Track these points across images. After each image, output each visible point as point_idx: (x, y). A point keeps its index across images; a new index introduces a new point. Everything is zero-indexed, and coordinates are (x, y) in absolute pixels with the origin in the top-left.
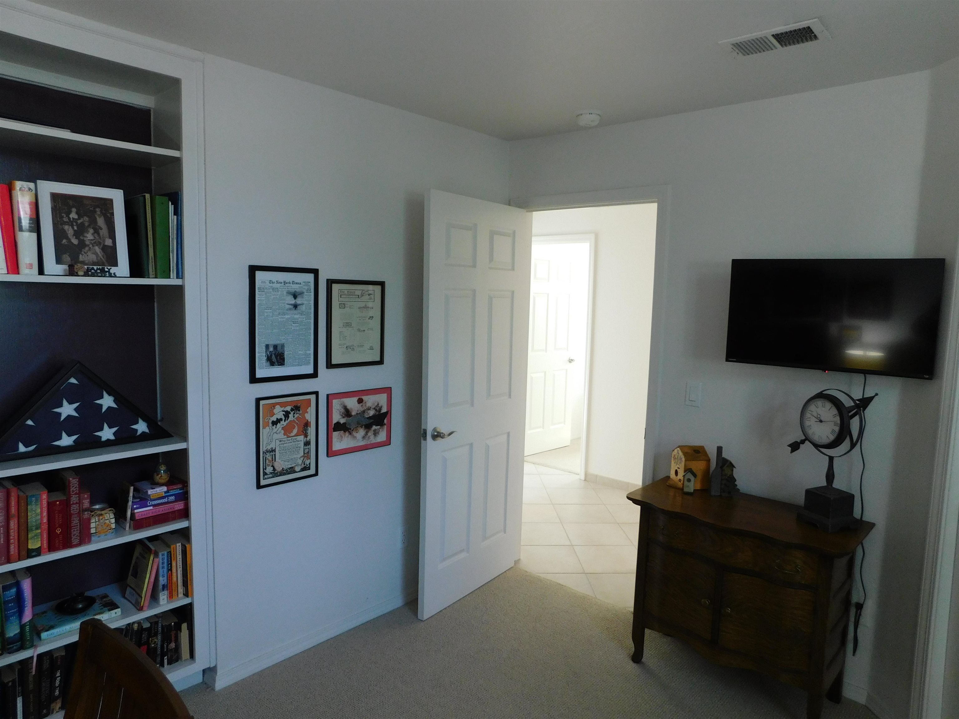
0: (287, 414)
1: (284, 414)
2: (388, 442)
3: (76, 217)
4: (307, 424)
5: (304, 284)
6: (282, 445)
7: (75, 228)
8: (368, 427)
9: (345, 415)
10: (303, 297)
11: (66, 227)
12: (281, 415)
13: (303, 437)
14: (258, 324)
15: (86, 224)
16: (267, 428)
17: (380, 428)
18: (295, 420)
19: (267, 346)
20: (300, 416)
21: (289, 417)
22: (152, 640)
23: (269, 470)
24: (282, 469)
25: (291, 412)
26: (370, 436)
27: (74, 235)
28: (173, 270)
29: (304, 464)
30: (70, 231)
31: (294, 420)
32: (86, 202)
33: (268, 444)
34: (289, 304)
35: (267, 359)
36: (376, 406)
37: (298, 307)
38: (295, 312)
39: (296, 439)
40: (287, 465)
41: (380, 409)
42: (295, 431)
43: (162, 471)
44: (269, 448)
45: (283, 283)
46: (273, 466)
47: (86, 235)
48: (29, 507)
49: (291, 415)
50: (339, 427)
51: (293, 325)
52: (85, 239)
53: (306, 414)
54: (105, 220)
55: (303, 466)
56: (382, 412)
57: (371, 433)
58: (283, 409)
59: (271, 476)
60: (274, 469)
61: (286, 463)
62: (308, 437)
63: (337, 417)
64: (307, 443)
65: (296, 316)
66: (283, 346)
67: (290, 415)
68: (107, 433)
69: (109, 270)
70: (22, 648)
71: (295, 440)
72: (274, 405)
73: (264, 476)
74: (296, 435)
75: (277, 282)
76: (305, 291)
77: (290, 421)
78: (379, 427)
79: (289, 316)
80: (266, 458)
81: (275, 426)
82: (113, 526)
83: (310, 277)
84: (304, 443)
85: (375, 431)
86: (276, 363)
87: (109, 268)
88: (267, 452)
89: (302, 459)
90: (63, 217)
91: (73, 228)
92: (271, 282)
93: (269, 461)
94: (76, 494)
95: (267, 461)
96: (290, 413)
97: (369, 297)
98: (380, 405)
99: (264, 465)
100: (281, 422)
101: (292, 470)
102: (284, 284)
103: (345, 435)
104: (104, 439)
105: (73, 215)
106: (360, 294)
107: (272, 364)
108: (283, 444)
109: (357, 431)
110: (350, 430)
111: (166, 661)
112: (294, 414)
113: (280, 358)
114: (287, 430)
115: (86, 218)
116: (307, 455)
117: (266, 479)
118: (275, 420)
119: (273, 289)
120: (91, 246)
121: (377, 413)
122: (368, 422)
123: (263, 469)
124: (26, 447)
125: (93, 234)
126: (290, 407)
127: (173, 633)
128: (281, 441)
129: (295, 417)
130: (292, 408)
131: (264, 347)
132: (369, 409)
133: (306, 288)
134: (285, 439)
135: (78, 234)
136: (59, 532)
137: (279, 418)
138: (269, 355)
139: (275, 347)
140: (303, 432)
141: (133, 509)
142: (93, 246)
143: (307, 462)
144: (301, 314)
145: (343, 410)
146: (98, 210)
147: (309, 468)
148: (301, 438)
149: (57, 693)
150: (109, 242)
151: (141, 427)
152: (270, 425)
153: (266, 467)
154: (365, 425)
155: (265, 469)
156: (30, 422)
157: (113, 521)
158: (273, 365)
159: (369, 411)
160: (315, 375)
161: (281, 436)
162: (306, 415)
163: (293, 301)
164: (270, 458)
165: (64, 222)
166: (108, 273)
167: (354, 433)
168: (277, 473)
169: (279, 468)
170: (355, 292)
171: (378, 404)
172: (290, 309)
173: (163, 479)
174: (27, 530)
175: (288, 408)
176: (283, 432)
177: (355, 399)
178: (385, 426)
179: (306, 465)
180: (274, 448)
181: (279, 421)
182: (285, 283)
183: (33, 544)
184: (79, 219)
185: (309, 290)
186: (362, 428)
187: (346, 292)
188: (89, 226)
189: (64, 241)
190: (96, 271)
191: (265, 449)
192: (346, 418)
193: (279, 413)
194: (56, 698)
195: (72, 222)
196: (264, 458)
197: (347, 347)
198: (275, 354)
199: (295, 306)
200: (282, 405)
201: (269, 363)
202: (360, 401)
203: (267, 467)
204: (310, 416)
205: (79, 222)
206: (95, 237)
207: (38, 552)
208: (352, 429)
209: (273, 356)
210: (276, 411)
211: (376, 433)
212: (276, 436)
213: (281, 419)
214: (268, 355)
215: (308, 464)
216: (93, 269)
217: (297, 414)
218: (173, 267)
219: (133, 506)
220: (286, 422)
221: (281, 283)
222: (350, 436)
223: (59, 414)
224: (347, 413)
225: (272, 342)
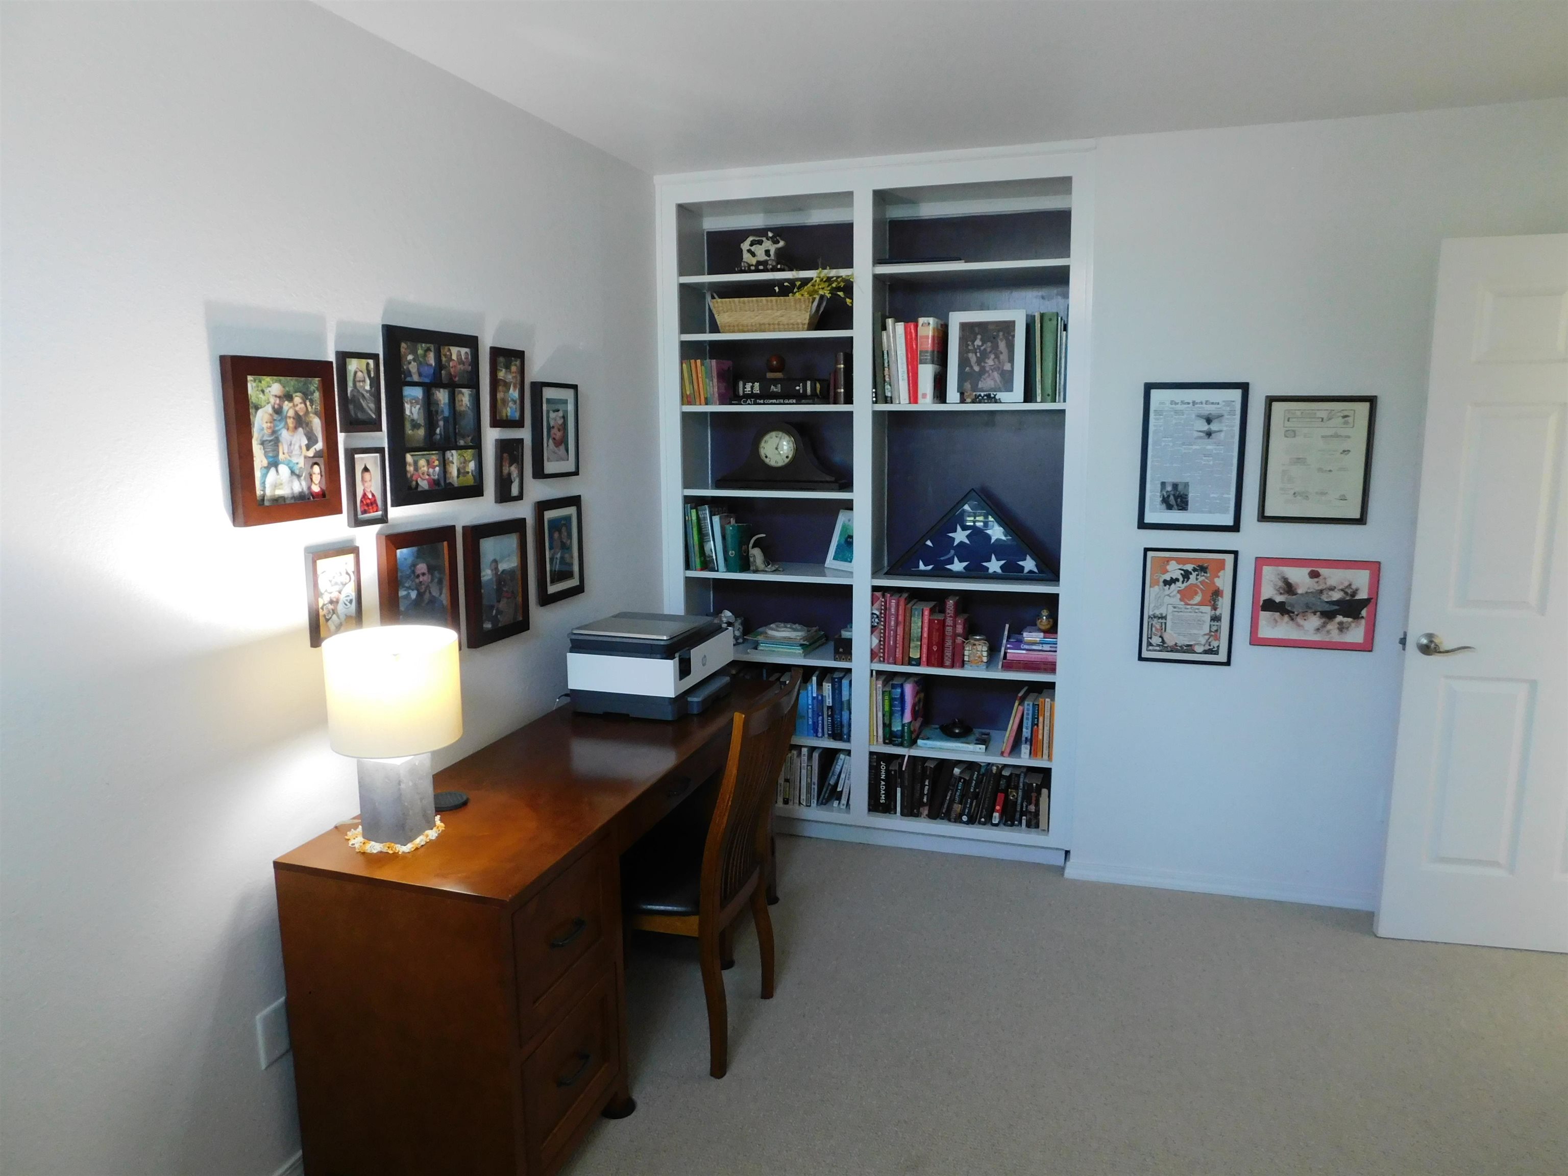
0: (1186, 575)
1: (1181, 574)
2: (1367, 646)
3: (980, 344)
4: (1217, 593)
5: (1224, 403)
6: (1176, 613)
7: (978, 355)
8: (1329, 615)
9: (1284, 590)
10: (1221, 422)
11: (970, 355)
12: (1177, 574)
13: (1209, 608)
14: (1152, 456)
15: (989, 350)
16: (1156, 588)
17: (1352, 622)
18: (1199, 584)
19: (1163, 484)
20: (1207, 580)
21: (1188, 578)
22: (1011, 792)
23: (1156, 640)
24: (1174, 643)
25: (1193, 572)
26: (1331, 630)
27: (976, 362)
28: (1059, 393)
29: (1210, 645)
30: (973, 358)
31: (1196, 584)
32: (990, 327)
33: (1156, 607)
34: (1200, 431)
35: (1162, 500)
36: (1347, 587)
37: (1213, 435)
38: (1207, 441)
39: (1198, 609)
40: (1183, 641)
41: (1354, 593)
42: (1198, 599)
43: (1044, 618)
44: (1158, 613)
45: (1191, 404)
46: (1161, 637)
47: (987, 361)
48: (912, 618)
49: (1193, 577)
50: (1269, 605)
51: (1204, 458)
52: (986, 365)
53: (1217, 578)
54: (1007, 343)
55: (1207, 647)
56: (1357, 597)
57: (1332, 626)
58: (1180, 566)
59: (1158, 648)
60: (1163, 641)
61: (1181, 638)
62: (1218, 610)
63: (1268, 592)
64: (1216, 619)
65: (1209, 447)
66: (1186, 485)
67: (1191, 576)
68: (994, 566)
69: (995, 395)
70: (901, 745)
71: (1197, 611)
72: (1168, 560)
73: (1148, 646)
74: (1201, 604)
75: (1183, 403)
76: (1225, 414)
77: (1191, 584)
78: (1350, 620)
79: (1198, 447)
80: (1152, 624)
81: (1168, 586)
82: (985, 659)
83: (1237, 394)
84: (1211, 617)
85: (1341, 623)
86: (1175, 507)
87: (995, 393)
88: (1155, 617)
89: (1207, 637)
90: (969, 345)
91: (976, 355)
92: (1172, 402)
93: (1157, 629)
94: (951, 617)
95: (1154, 629)
96: (1191, 574)
97: (1343, 420)
98: (1354, 587)
99: (1150, 632)
100: (1177, 583)
101: (1189, 649)
102: (1194, 405)
103: (1283, 619)
104: (991, 571)
105: (978, 342)
106: (1325, 417)
107: (1170, 507)
108: (1178, 612)
109: (1305, 618)
110: (1291, 614)
111: (1024, 822)
112: (1197, 575)
113: (1181, 501)
114: (1186, 595)
115: (989, 344)
116: (1215, 634)
117: (1150, 650)
118: (1168, 579)
119: (1176, 412)
120: (991, 372)
121: (1348, 598)
122: (1327, 608)
123: (1148, 638)
124: (925, 566)
125: (993, 360)
126: (1193, 566)
127: (1034, 795)
128: (1175, 608)
129: (1199, 580)
130: (1194, 568)
131: (1159, 486)
132: (1332, 589)
133: (1228, 409)
134: (1182, 606)
135: (980, 361)
136: (935, 649)
137: (1174, 578)
138: (1166, 496)
139: (1175, 486)
140: (1210, 602)
141: (1006, 648)
142: (993, 372)
143: (1215, 644)
144: (1218, 444)
145: (1280, 584)
146: (1001, 334)
147: (1216, 653)
148: (1207, 609)
149: (925, 800)
150: (1007, 367)
151: (1029, 564)
152: (1161, 584)
153: (1151, 635)
154: (1320, 612)
155: (1149, 638)
156: (929, 543)
157: (985, 654)
158: (1171, 509)
159: (1331, 593)
160: (1235, 528)
161: (1176, 600)
162: (1216, 580)
163: (1206, 427)
164: (1158, 627)
165: (970, 350)
166: (993, 400)
167: (1299, 620)
168: (1167, 647)
169: (1170, 642)
170: (1315, 414)
171: (1350, 585)
172: (1200, 438)
173: (1043, 625)
174: (910, 639)
175: (1189, 567)
176: (1179, 596)
177: (1305, 571)
178: (1363, 622)
179: (1212, 647)
180: (1164, 615)
181: (1173, 581)
182: (1194, 403)
183: (914, 654)
184: (982, 345)
185: (1232, 413)
186: (1315, 615)
187: (1298, 413)
188: (990, 352)
189: (967, 369)
190: (983, 397)
191: (1151, 613)
192: (1286, 596)
193: (1174, 571)
194: (924, 805)
195: (976, 349)
196: (1150, 624)
197: (1294, 494)
198: (1174, 495)
199: (1209, 434)
200: (1179, 561)
201: (1164, 506)
202: (1314, 575)
203: (1153, 636)
204: (1223, 582)
205: (982, 348)
206: (995, 362)
207: (918, 663)
208: (1296, 613)
209: (1172, 497)
210: (1169, 568)
211: (1342, 628)
212: (1167, 600)
213: (1177, 580)
214: (1163, 496)
215: (1216, 646)
216: (980, 395)
217: (1202, 576)
218: (1059, 389)
219: (1006, 646)
220: (1185, 584)
221: (1188, 403)
222: (1291, 622)
223: (953, 539)
224: (1289, 588)
225: (1170, 479)
